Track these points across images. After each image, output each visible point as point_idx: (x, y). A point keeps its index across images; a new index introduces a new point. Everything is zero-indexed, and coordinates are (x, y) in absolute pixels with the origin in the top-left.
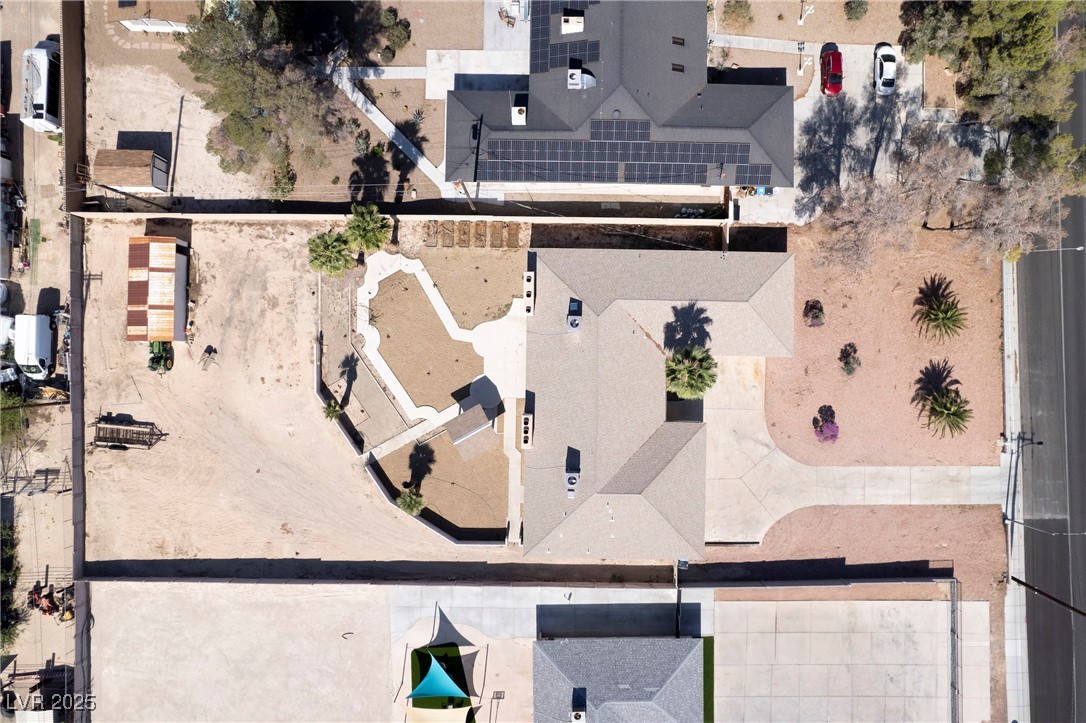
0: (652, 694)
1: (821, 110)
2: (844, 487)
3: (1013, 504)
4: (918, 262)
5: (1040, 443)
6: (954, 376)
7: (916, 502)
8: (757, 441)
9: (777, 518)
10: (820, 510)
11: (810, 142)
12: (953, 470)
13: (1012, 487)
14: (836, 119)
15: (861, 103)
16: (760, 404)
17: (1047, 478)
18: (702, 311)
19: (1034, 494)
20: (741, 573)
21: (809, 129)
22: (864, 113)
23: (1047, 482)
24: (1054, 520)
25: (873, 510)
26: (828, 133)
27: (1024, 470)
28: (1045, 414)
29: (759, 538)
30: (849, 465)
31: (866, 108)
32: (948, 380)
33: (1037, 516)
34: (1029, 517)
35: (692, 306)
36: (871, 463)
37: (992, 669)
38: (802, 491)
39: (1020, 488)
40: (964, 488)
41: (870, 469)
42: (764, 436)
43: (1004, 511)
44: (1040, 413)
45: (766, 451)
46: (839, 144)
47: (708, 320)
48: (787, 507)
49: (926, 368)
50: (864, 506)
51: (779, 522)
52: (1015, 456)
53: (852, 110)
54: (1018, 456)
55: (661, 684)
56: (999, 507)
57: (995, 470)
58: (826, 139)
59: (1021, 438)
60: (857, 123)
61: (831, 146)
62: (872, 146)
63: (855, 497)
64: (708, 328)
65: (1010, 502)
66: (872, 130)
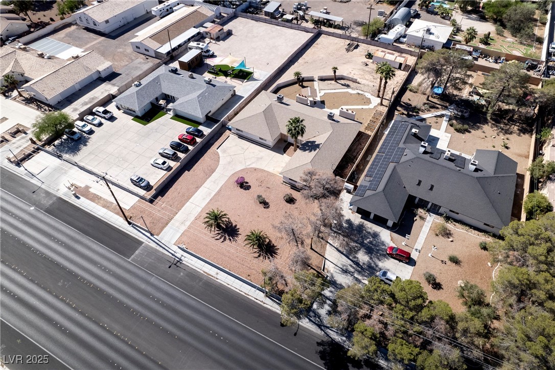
0: (198, 98)
1: (384, 245)
2: (214, 182)
3: (154, 241)
4: (288, 251)
5: (170, 267)
6: (227, 241)
7: (188, 204)
8: (253, 163)
9: (221, 158)
10: (213, 171)
11: (369, 233)
12: (188, 223)
13: (161, 244)
14: (376, 249)
15: (380, 264)
16: (266, 169)
17: (152, 261)
19: (151, 252)
20: (211, 142)
21: (375, 235)
22: (375, 264)
23: (150, 260)
24: (133, 254)
25: (198, 188)
26: (371, 242)
27: (163, 254)
28: (180, 276)
29: (218, 150)
30: (221, 187)
31: (377, 266)
32: (227, 237)
33: (141, 247)
36: (215, 195)
37: (104, 199)
38: (224, 169)
39: (158, 248)
40: (177, 224)
41: (214, 193)
42: (254, 166)
43: (155, 236)
44: (182, 274)
45: (247, 164)
46: (362, 245)
48: (222, 162)
49: (239, 231)
50: (201, 186)
51: (219, 158)
52: (173, 252)
53: (378, 259)
54: (173, 255)
55: (199, 101)
56: (158, 235)
57: (174, 241)
58: (368, 240)
59: (180, 261)
60: (371, 258)
61: (363, 241)
62: (356, 259)
63: (208, 183)
65: (156, 241)
66: (364, 264)
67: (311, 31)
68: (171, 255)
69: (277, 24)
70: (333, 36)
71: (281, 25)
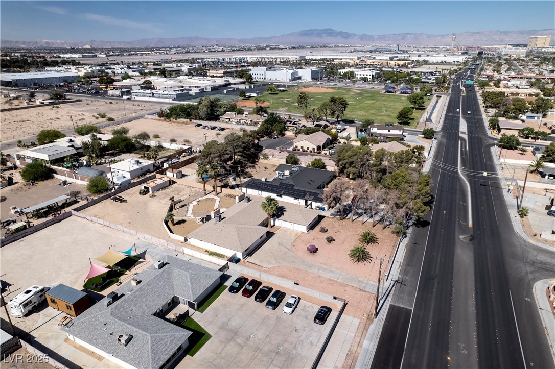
0: (189, 272)
2: (311, 267)
7: (339, 281)
8: (285, 247)
10: (297, 269)
12: (361, 279)
16: (293, 241)
17: (406, 295)
18: (285, 208)
19: (398, 298)
24: (406, 308)
25: (319, 276)
27: (395, 290)
28: (409, 279)
29: (268, 267)
33: (397, 304)
34: (392, 304)
35: (282, 207)
36: (326, 266)
38: (294, 262)
39: (391, 295)
40: (364, 285)
42: (289, 247)
45: (287, 250)
47: (285, 211)
48: (285, 264)
50: (316, 274)
51: (279, 266)
52: (391, 285)
54: (393, 286)
59: (397, 281)
63: (314, 271)
64: (284, 212)
65: (385, 297)
67: (62, 218)
68: (394, 287)
69: (13, 240)
70: (88, 207)
71: (20, 237)
